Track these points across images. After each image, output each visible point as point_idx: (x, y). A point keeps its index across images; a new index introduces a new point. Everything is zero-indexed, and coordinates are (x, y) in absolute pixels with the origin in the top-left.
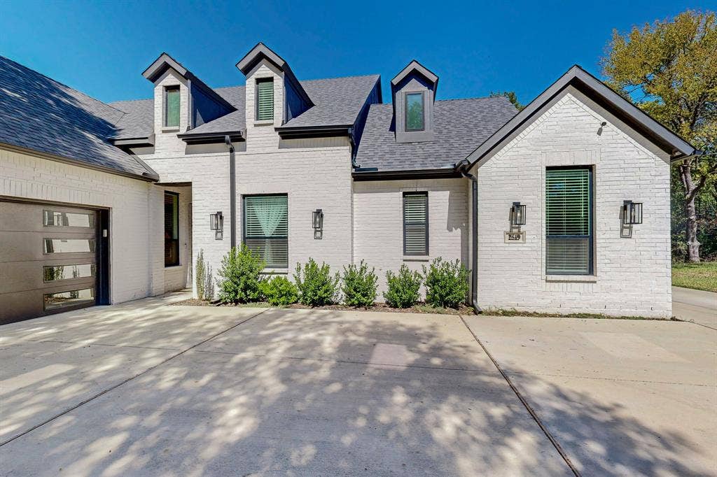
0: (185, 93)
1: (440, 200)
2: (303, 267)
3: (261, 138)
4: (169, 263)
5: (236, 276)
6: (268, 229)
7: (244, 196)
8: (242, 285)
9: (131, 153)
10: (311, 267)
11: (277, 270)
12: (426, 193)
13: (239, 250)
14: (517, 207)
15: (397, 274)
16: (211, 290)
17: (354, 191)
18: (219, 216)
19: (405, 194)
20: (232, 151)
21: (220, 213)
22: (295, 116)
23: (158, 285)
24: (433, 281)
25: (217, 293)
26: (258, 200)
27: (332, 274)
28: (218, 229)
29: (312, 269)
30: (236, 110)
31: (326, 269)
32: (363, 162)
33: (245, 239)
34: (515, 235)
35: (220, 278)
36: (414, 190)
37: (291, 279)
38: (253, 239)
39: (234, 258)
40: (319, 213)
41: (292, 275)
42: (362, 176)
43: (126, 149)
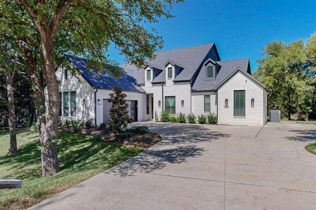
0: (152, 72)
1: (213, 97)
2: (179, 114)
3: (169, 82)
4: (147, 114)
5: (163, 115)
6: (171, 105)
7: (165, 97)
8: (165, 118)
9: (140, 86)
10: (181, 114)
11: (173, 115)
12: (209, 96)
13: (164, 110)
14: (227, 100)
15: (200, 116)
16: (158, 119)
17: (192, 95)
18: (160, 102)
19: (205, 96)
20: (163, 86)
21: (160, 101)
22: (178, 75)
23: (146, 118)
24: (209, 118)
25: (160, 119)
26: (169, 97)
27: (186, 116)
28: (159, 105)
30: (163, 70)
31: (184, 115)
32: (194, 88)
33: (165, 107)
34: (226, 106)
35: (160, 116)
36: (207, 95)
37: (176, 117)
38: (168, 107)
39: (163, 112)
40: (183, 101)
41: (177, 116)
42: (193, 91)
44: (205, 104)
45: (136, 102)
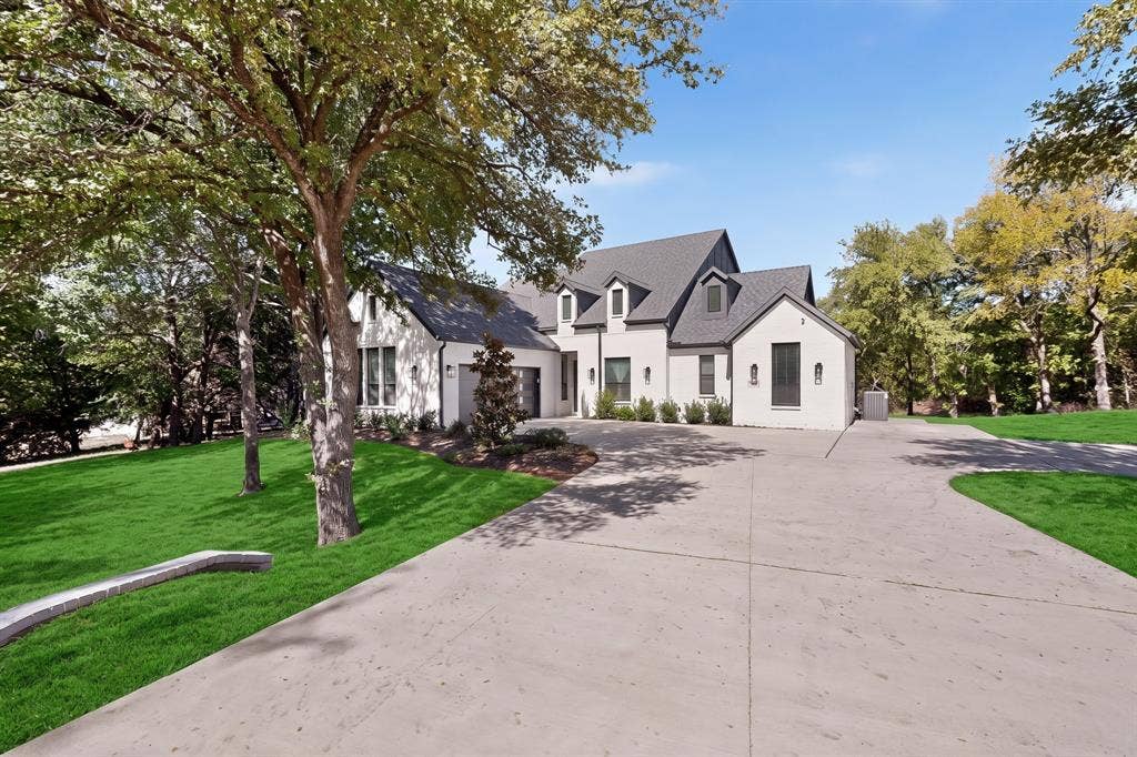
0: (574, 300)
1: (720, 361)
2: (638, 400)
3: (615, 324)
4: (563, 399)
5: (602, 404)
6: (620, 378)
7: (606, 359)
8: (604, 410)
9: (545, 335)
11: (624, 402)
12: (712, 356)
13: (603, 389)
14: (755, 367)
15: (690, 405)
16: (589, 413)
17: (669, 355)
18: (592, 371)
19: (700, 356)
20: (599, 333)
21: (593, 369)
22: (636, 307)
23: (559, 411)
24: (711, 409)
25: (592, 413)
26: (615, 361)
27: (655, 405)
28: (592, 377)
29: (643, 401)
30: (600, 297)
31: (652, 402)
32: (675, 338)
33: (607, 384)
34: (754, 382)
35: (594, 405)
36: (706, 354)
37: (632, 407)
38: (611, 384)
39: (600, 394)
40: (648, 370)
41: (634, 404)
42: (673, 347)
43: (543, 333)
44: (701, 375)
45: (537, 372)
